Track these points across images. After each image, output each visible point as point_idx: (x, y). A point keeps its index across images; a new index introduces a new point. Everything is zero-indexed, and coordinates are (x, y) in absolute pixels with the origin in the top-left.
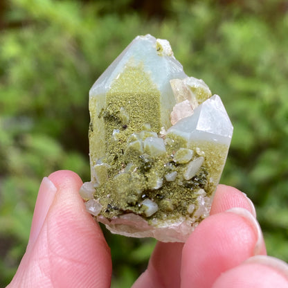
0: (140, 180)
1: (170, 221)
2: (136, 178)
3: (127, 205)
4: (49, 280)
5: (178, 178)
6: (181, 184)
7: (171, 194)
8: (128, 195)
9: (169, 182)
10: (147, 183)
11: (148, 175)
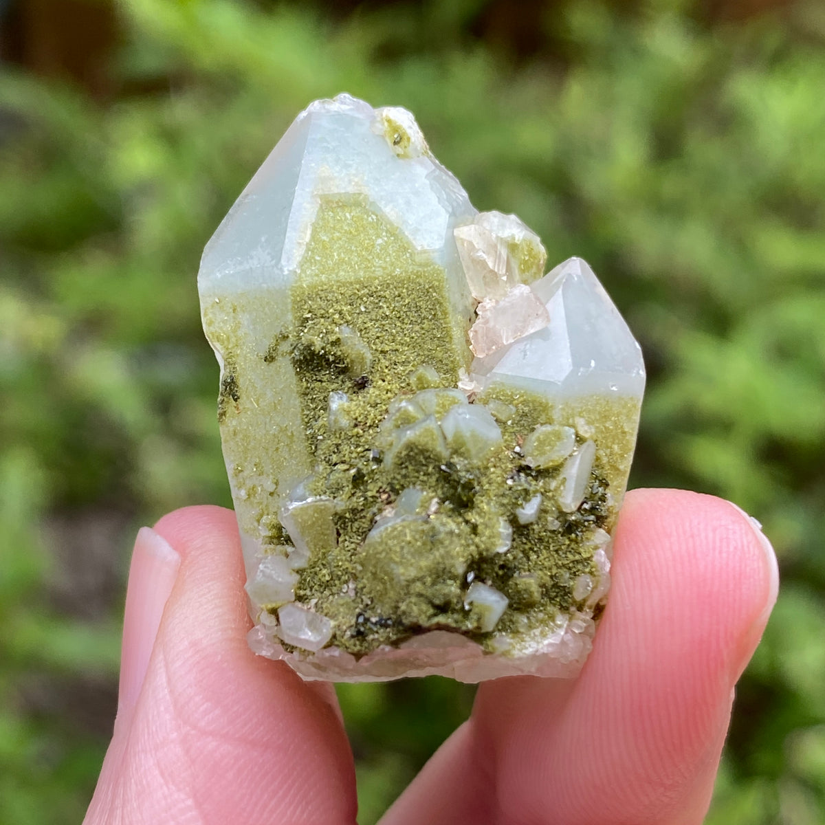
0: (459, 535)
1: (537, 632)
2: (451, 533)
3: (431, 611)
4: (190, 802)
5: (545, 511)
6: (555, 525)
7: (533, 557)
8: (434, 583)
9: (526, 526)
10: (477, 540)
11: (473, 517)
